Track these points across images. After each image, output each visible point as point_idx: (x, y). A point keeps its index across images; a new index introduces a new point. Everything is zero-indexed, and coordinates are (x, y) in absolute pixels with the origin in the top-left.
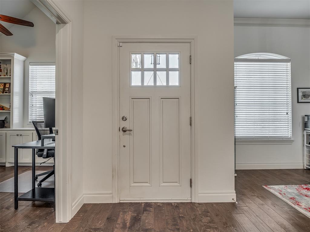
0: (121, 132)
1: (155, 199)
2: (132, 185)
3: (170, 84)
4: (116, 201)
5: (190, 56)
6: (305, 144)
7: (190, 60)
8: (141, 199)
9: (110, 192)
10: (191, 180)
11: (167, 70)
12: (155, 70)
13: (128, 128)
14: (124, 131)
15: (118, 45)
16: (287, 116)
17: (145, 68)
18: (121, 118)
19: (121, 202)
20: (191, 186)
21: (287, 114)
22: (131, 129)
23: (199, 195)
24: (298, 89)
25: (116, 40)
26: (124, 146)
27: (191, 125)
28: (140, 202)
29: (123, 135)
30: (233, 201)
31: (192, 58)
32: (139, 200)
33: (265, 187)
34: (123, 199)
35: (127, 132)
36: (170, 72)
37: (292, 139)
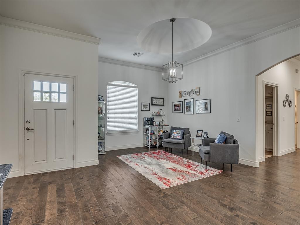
0: (26, 131)
1: (50, 170)
2: (34, 163)
3: (61, 101)
4: (22, 175)
5: (73, 86)
6: (144, 133)
7: (73, 88)
8: (40, 171)
9: (17, 170)
10: (73, 156)
11: (59, 93)
12: (50, 92)
13: (31, 128)
14: (28, 129)
15: (24, 75)
16: (136, 118)
17: (43, 90)
18: (26, 122)
19: (25, 175)
20: (73, 159)
21: (136, 117)
22: (33, 128)
23: (78, 163)
24: (141, 103)
25: (22, 72)
26: (28, 140)
27: (73, 124)
28: (40, 173)
29: (27, 132)
30: (97, 164)
31: (75, 87)
32: (38, 172)
33: (117, 157)
34: (27, 173)
35: (30, 131)
36: (60, 94)
37: (138, 131)
